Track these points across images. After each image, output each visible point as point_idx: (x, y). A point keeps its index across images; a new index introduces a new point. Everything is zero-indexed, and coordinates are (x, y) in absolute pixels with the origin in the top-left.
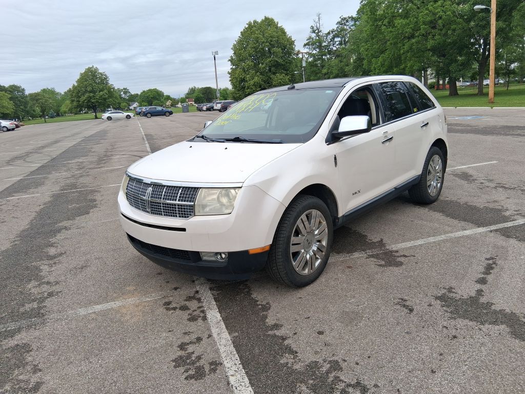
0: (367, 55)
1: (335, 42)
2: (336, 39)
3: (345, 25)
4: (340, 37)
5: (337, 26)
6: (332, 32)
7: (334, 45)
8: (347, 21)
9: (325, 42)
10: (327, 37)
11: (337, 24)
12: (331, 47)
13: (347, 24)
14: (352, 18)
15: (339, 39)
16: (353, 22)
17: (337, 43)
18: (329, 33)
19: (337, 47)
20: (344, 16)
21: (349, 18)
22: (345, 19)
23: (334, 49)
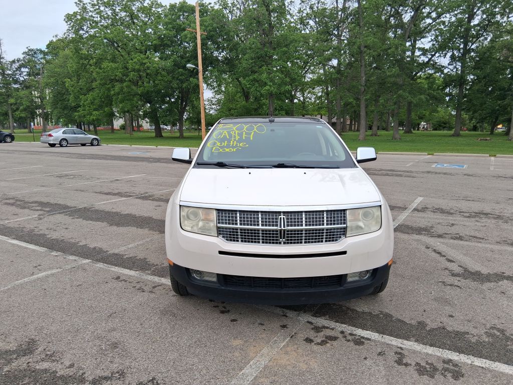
0: (73, 91)
1: (22, 72)
2: (23, 69)
3: (34, 57)
4: (28, 68)
5: (23, 56)
6: (18, 61)
7: (20, 74)
8: (35, 53)
9: (10, 70)
10: (11, 65)
11: (23, 54)
12: (17, 76)
13: (36, 56)
14: (41, 51)
15: (27, 70)
16: (43, 55)
17: (25, 74)
18: (14, 62)
19: (25, 77)
20: (32, 47)
21: (38, 50)
22: (33, 50)
23: (22, 79)
